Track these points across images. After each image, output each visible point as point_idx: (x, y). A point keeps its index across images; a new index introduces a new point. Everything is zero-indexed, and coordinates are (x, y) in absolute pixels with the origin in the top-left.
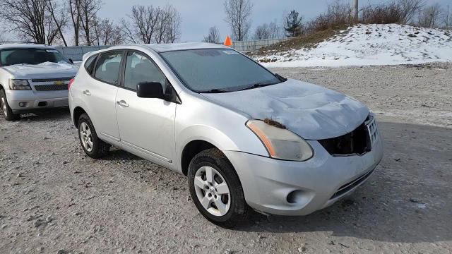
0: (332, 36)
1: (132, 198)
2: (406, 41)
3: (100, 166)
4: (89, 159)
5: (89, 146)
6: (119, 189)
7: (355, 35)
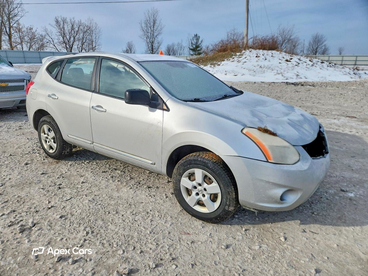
0: (231, 57)
1: (111, 197)
2: (284, 64)
3: (64, 167)
4: (51, 160)
5: (51, 148)
6: (94, 189)
7: (248, 58)
